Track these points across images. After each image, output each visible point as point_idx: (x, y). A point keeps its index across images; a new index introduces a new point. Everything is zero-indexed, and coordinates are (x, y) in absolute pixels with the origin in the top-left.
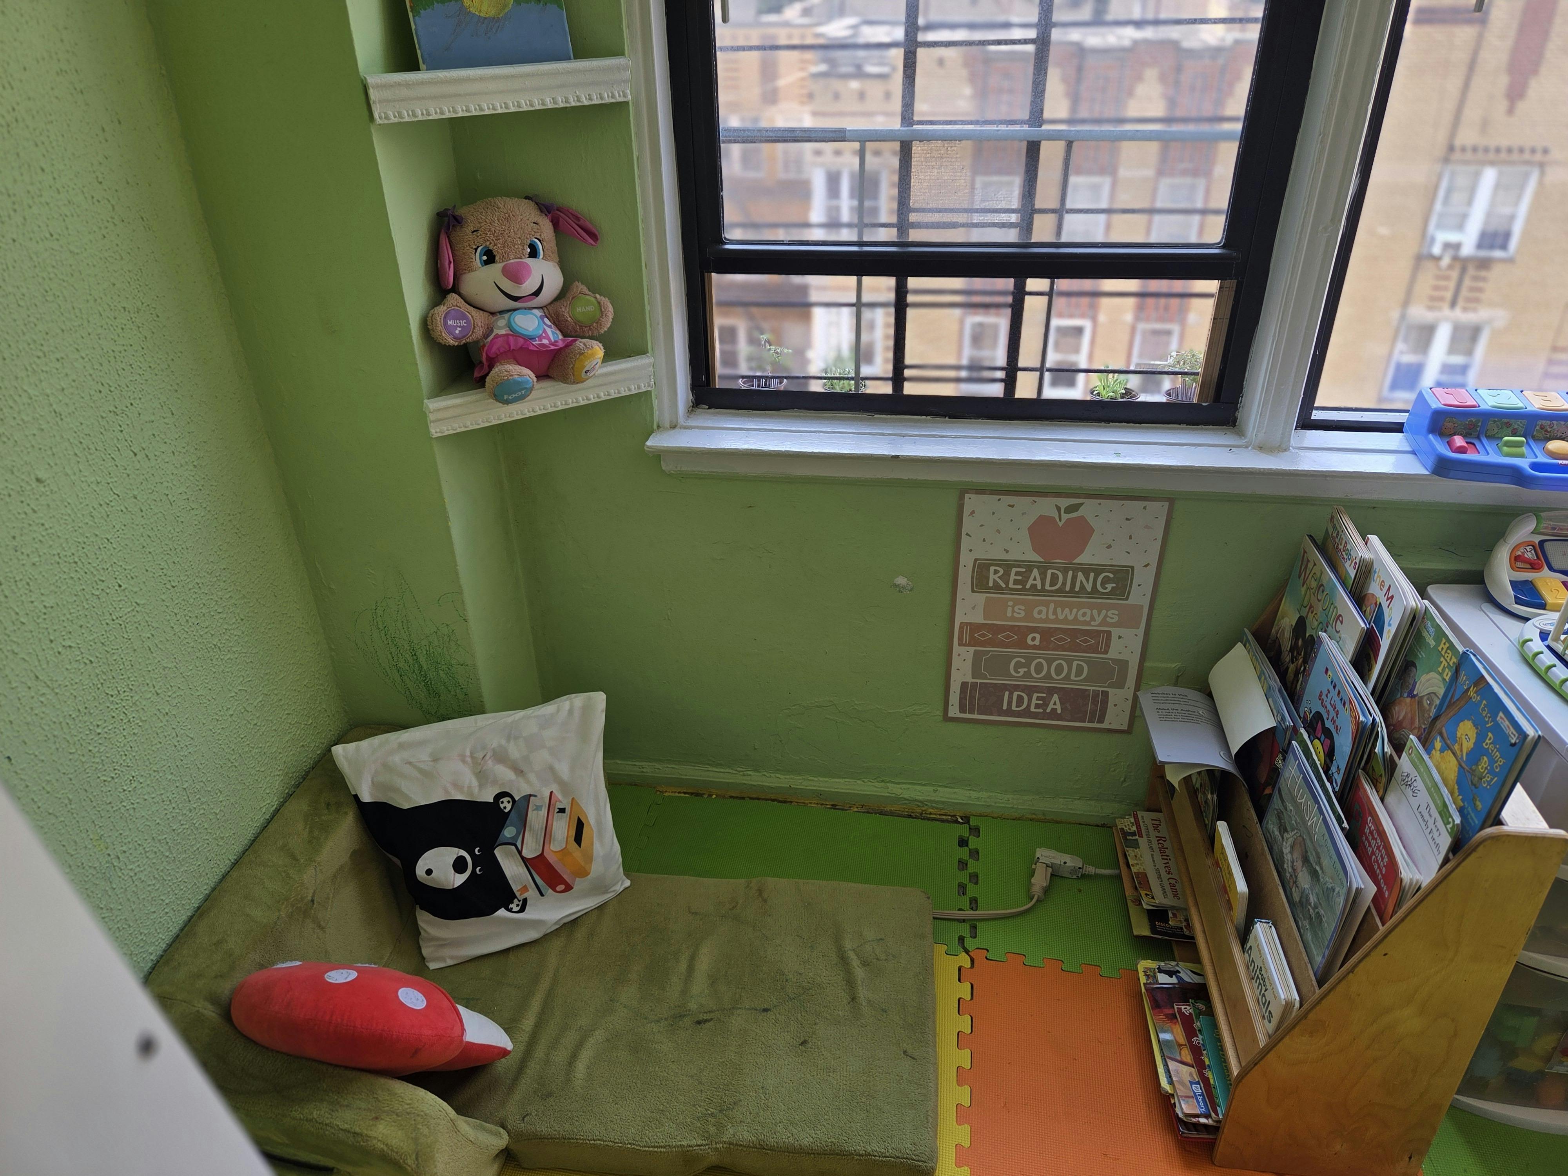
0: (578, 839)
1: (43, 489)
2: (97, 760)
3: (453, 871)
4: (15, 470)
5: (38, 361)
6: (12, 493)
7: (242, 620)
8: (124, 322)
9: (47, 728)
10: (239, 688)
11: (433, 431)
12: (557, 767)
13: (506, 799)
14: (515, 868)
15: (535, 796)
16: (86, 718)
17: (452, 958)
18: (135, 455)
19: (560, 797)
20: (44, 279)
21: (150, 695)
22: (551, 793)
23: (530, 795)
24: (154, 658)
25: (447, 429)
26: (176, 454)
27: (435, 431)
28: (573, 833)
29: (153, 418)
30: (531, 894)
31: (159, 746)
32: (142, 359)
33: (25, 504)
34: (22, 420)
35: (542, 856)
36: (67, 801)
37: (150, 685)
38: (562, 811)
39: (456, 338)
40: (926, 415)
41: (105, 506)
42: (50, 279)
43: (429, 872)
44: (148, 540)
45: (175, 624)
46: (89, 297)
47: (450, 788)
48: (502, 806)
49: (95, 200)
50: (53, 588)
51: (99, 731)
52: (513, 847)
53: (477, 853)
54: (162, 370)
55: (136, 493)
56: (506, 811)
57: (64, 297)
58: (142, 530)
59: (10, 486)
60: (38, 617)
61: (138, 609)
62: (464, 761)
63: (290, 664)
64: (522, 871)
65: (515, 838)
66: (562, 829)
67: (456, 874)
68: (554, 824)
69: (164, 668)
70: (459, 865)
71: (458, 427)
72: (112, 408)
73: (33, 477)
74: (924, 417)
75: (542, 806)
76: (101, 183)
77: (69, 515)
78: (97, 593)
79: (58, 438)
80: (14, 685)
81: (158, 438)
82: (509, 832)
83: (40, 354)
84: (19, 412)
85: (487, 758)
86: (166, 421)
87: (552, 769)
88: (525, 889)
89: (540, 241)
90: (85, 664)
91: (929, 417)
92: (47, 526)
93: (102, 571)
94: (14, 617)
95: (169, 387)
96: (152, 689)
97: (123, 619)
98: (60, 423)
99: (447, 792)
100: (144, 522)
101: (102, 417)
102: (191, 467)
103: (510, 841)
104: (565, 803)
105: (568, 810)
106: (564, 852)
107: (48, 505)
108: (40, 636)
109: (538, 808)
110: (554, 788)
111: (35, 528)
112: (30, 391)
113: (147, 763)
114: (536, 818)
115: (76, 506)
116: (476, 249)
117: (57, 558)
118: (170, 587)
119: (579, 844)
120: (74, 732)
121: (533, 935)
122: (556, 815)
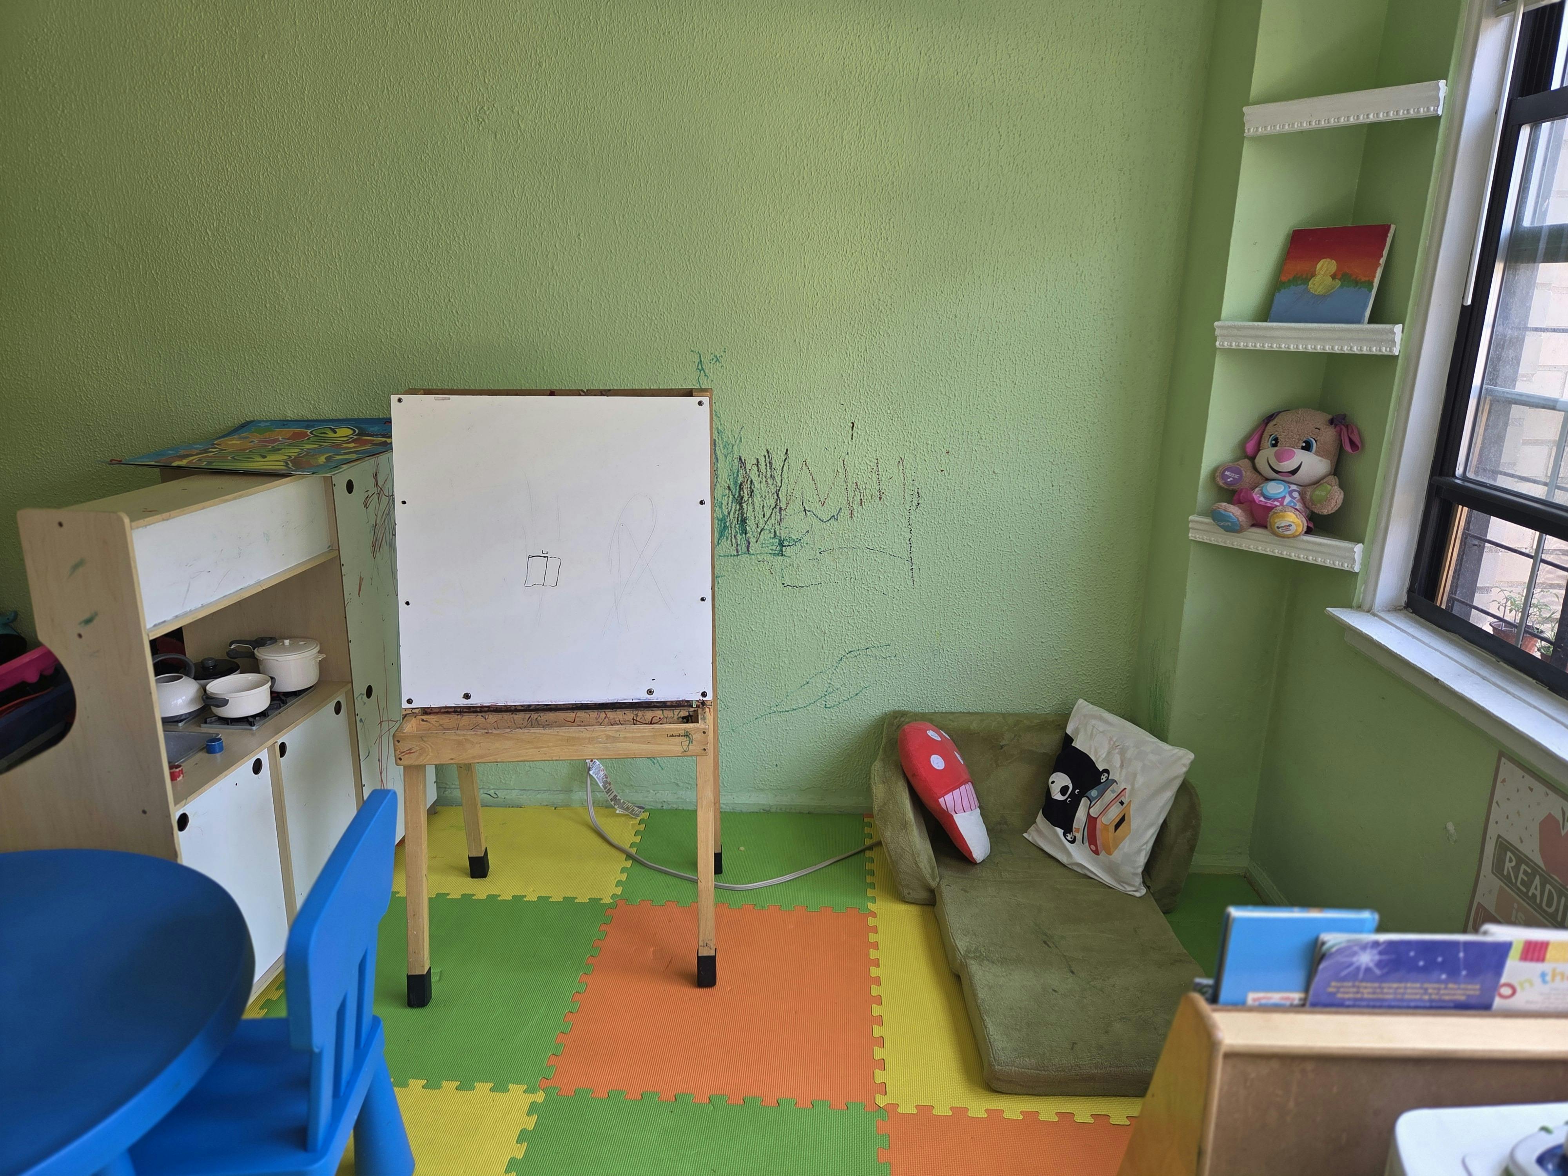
0: (1117, 826)
1: (994, 477)
2: (957, 602)
3: (1059, 790)
4: (985, 463)
5: (1022, 425)
6: (979, 471)
7: (1078, 602)
8: (1082, 425)
9: (942, 570)
10: (1056, 633)
11: (1190, 535)
12: (1139, 776)
13: (1106, 775)
14: (1083, 815)
15: (1117, 784)
16: (961, 580)
17: (1033, 838)
18: (1053, 486)
19: (1127, 795)
20: (1044, 393)
21: (999, 596)
22: (1125, 789)
23: (1116, 781)
24: (1011, 581)
25: (1199, 537)
26: (1079, 497)
27: (1191, 535)
28: (1117, 820)
29: (1074, 475)
30: (1079, 836)
31: (991, 621)
32: (1083, 446)
33: (982, 478)
34: (1000, 445)
35: (1096, 819)
36: (934, 606)
37: (1002, 591)
38: (1122, 803)
39: (1226, 483)
40: (1534, 678)
41: (1022, 499)
42: (1048, 394)
43: (1053, 782)
44: (1038, 527)
45: (1031, 574)
46: (1066, 408)
47: (1093, 750)
48: (1102, 777)
49: (1094, 367)
50: (976, 518)
51: (965, 590)
52: (1089, 802)
53: (1076, 792)
54: (1094, 456)
55: (1042, 503)
56: (1102, 781)
57: (1051, 403)
58: (1037, 521)
59: (979, 468)
60: (963, 525)
61: (1014, 553)
62: (1109, 743)
63: (1100, 649)
64: (1084, 819)
65: (1094, 798)
66: (1114, 813)
67: (1059, 793)
68: (1114, 806)
69: (1014, 590)
70: (1064, 790)
71: (1205, 538)
72: (1052, 460)
73: (992, 470)
74: (1531, 679)
75: (1115, 792)
76: (1102, 361)
77: (1001, 494)
78: (996, 533)
79: (1014, 460)
80: (938, 544)
81: (1072, 485)
82: (1094, 793)
83: (1025, 423)
84: (1001, 442)
85: (1118, 747)
86: (1082, 480)
87: (1135, 775)
88: (1078, 830)
89: (1316, 441)
90: (974, 558)
91: (1534, 681)
92: (987, 492)
93: (1004, 526)
94: (952, 518)
95: (1094, 465)
96: (1001, 593)
97: (1004, 552)
98: (1019, 454)
99: (1090, 751)
100: (1040, 518)
101: (1043, 462)
102: (1086, 508)
103: (1091, 798)
104: (1126, 802)
105: (1124, 805)
106: (1106, 827)
107: (993, 484)
108: (960, 533)
109: (1113, 791)
110: (1129, 788)
111: (982, 490)
112: (1011, 435)
113: (980, 623)
114: (1109, 795)
115: (1007, 492)
116: (1271, 435)
117: (985, 507)
118: (1038, 555)
119: (1116, 830)
120: (953, 582)
121: (1063, 859)
122: (1118, 802)
